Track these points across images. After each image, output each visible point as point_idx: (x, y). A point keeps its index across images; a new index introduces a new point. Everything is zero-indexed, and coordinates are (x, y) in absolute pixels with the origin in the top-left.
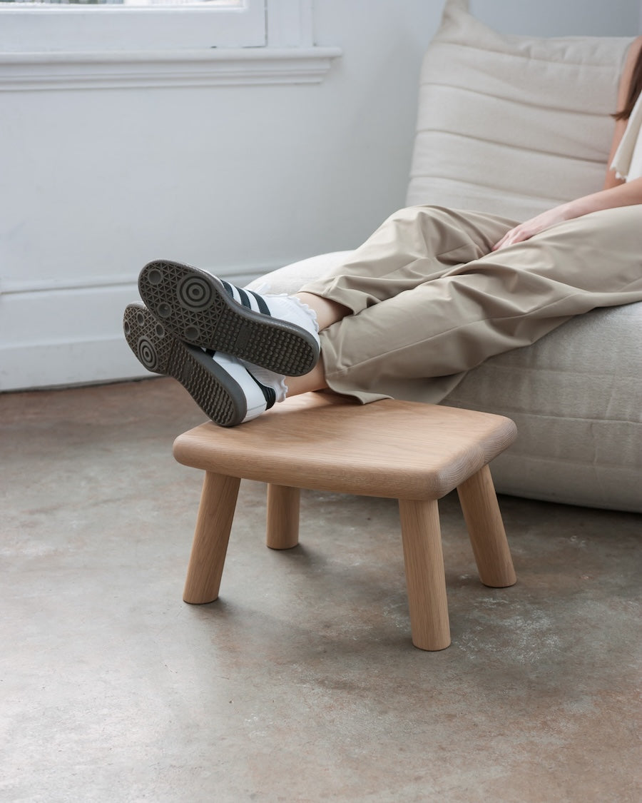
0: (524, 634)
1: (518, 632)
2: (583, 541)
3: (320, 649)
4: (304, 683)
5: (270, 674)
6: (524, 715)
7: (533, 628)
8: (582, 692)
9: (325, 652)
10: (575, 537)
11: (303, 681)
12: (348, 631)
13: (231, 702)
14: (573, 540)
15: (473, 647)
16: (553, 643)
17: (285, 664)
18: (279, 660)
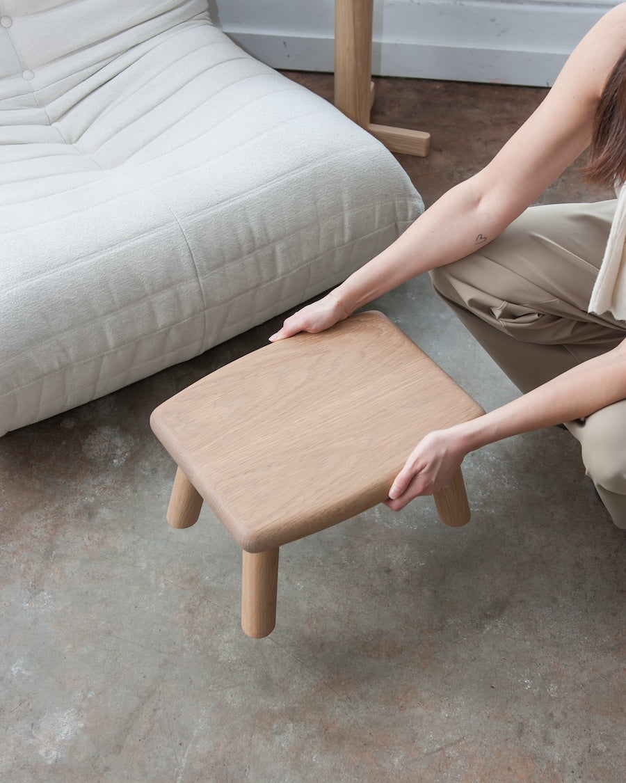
4: (484, 627)
5: (456, 642)
13: (492, 687)
16: (494, 458)
17: (443, 626)
18: (434, 627)
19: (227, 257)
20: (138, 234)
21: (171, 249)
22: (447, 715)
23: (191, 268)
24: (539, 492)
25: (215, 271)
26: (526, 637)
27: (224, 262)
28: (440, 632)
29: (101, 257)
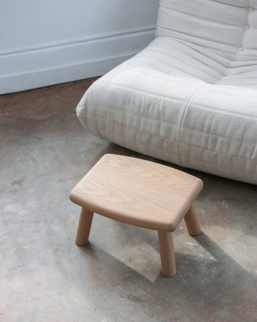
0: (204, 266)
1: (201, 265)
2: (227, 204)
3: (128, 276)
4: (122, 298)
5: (110, 292)
6: (202, 318)
7: (207, 262)
8: (224, 303)
9: (130, 277)
10: (224, 201)
11: (122, 297)
12: (138, 264)
13: (96, 310)
14: (223, 203)
15: (184, 274)
16: (214, 272)
17: (115, 285)
18: (113, 283)
19: (197, 127)
20: (173, 98)
21: (178, 110)
22: (75, 300)
23: (180, 121)
24: (207, 293)
25: (189, 129)
26: (127, 313)
27: (194, 129)
28: (111, 285)
29: (155, 96)
